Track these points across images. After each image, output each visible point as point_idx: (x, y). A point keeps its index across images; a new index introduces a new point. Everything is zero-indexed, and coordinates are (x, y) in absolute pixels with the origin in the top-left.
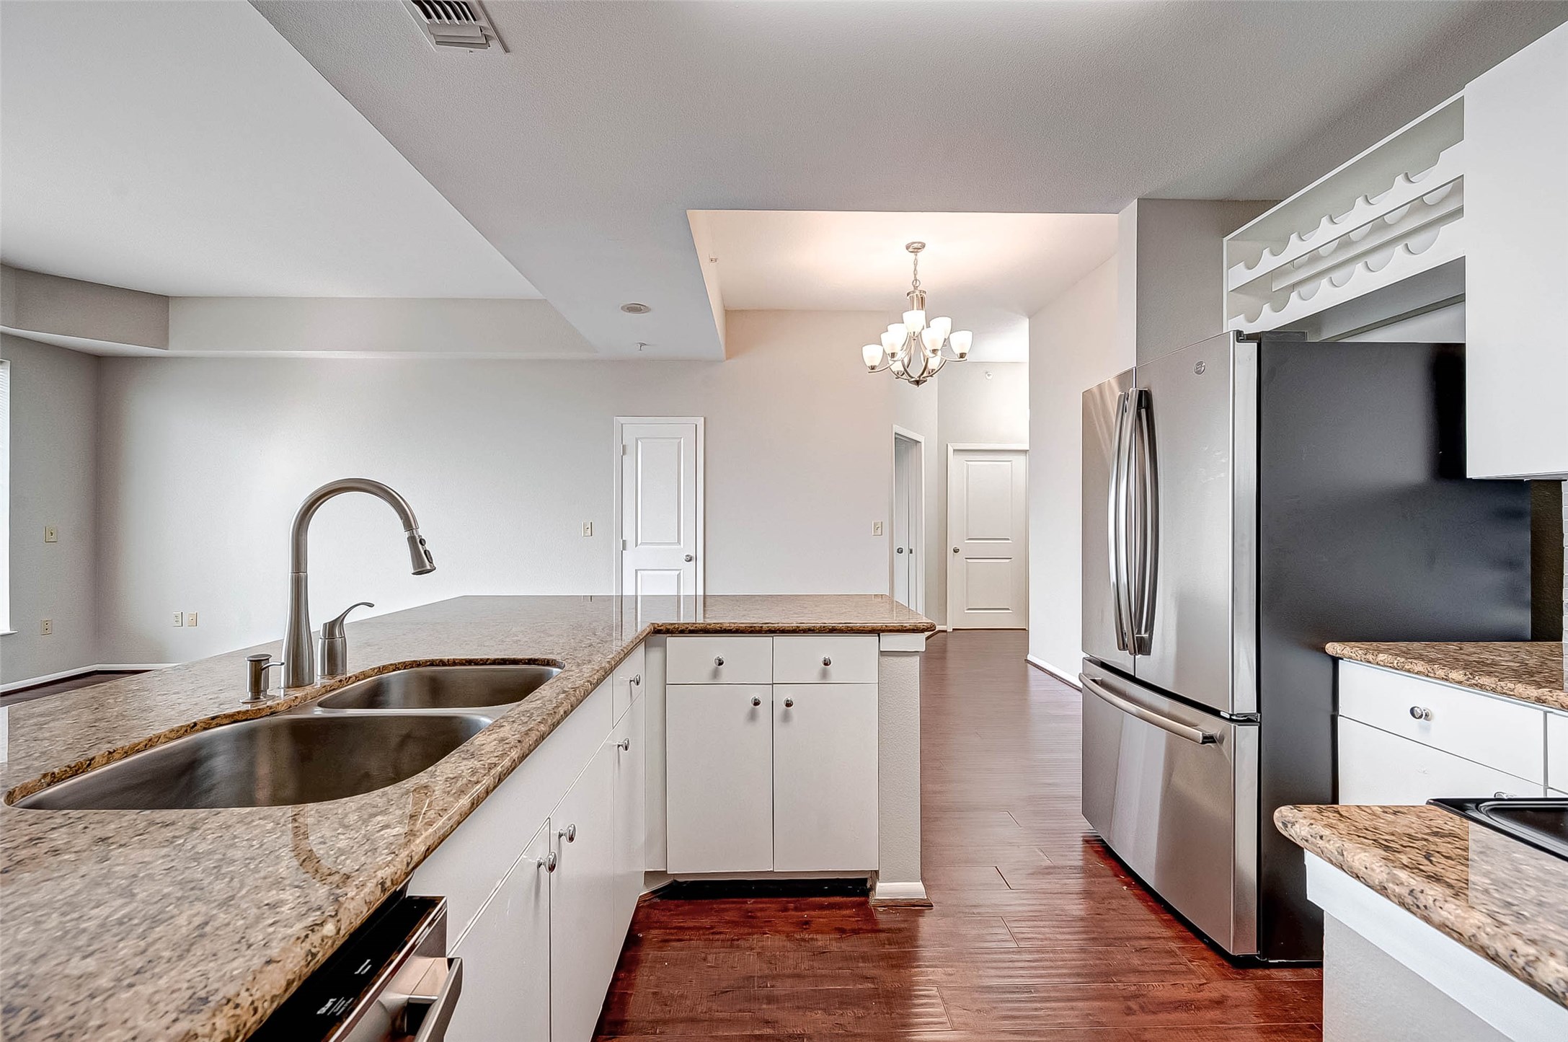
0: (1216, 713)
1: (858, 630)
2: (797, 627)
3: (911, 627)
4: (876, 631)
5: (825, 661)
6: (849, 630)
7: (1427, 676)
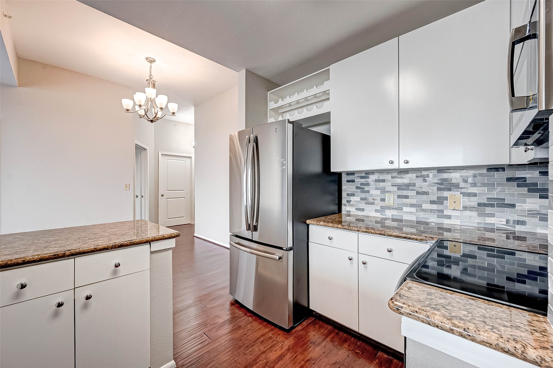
0: (281, 248)
1: (138, 243)
2: (95, 248)
3: (168, 236)
4: (149, 242)
5: (116, 265)
6: (132, 244)
7: (333, 227)
